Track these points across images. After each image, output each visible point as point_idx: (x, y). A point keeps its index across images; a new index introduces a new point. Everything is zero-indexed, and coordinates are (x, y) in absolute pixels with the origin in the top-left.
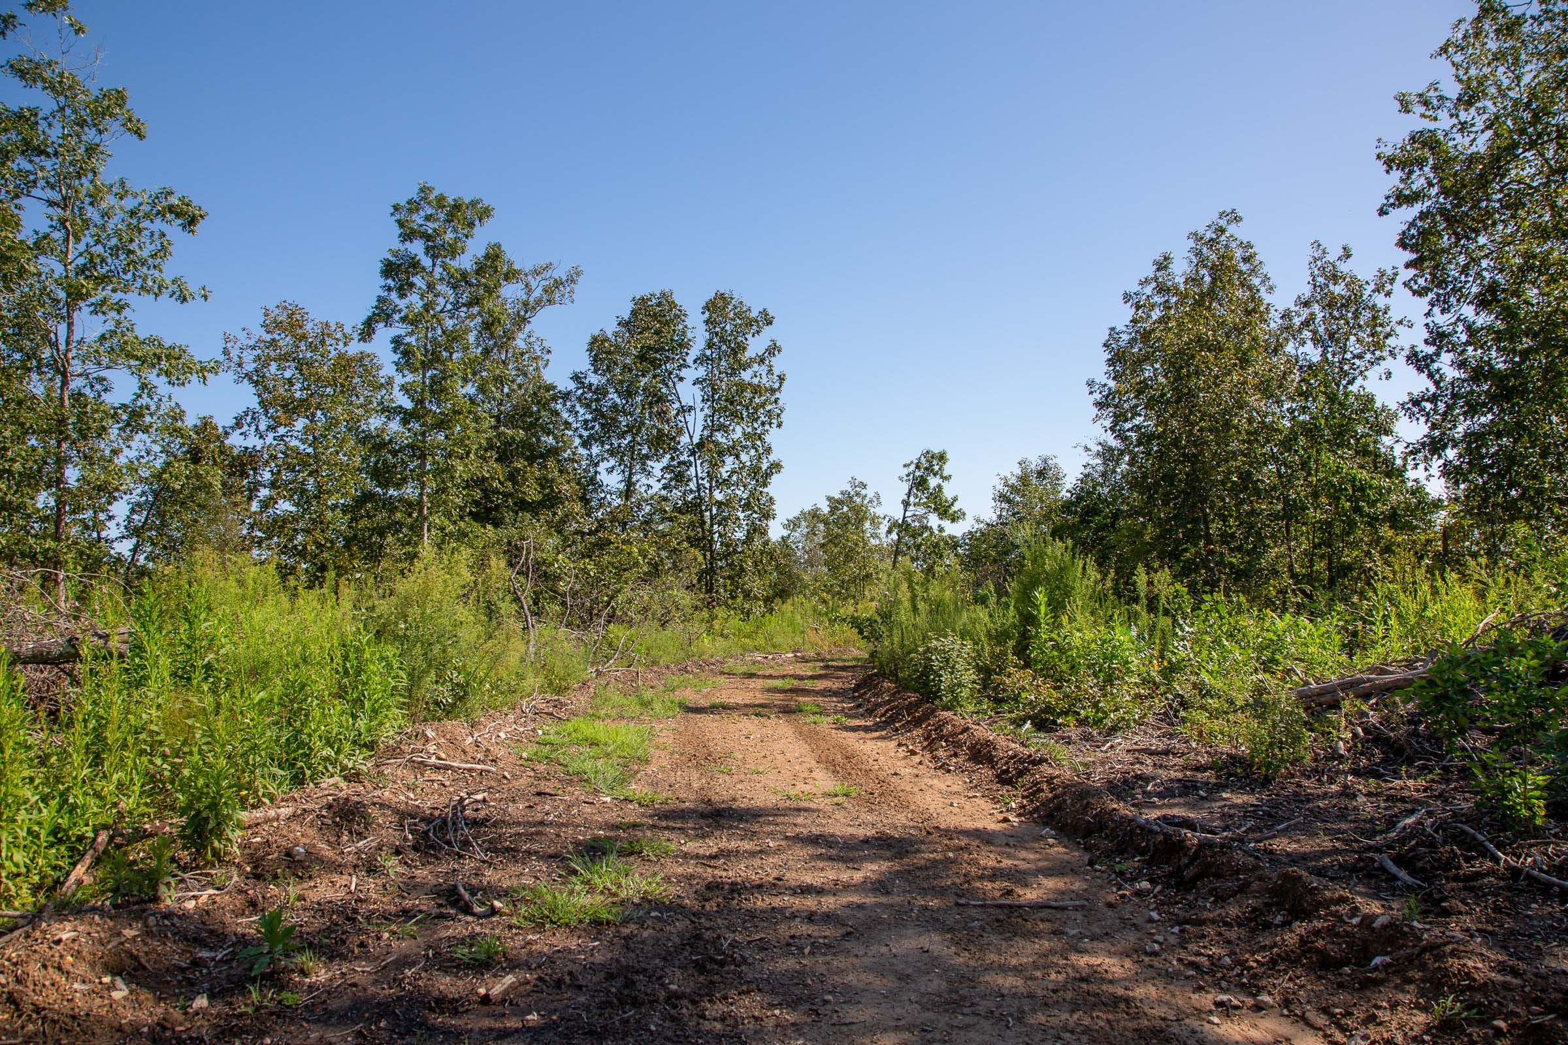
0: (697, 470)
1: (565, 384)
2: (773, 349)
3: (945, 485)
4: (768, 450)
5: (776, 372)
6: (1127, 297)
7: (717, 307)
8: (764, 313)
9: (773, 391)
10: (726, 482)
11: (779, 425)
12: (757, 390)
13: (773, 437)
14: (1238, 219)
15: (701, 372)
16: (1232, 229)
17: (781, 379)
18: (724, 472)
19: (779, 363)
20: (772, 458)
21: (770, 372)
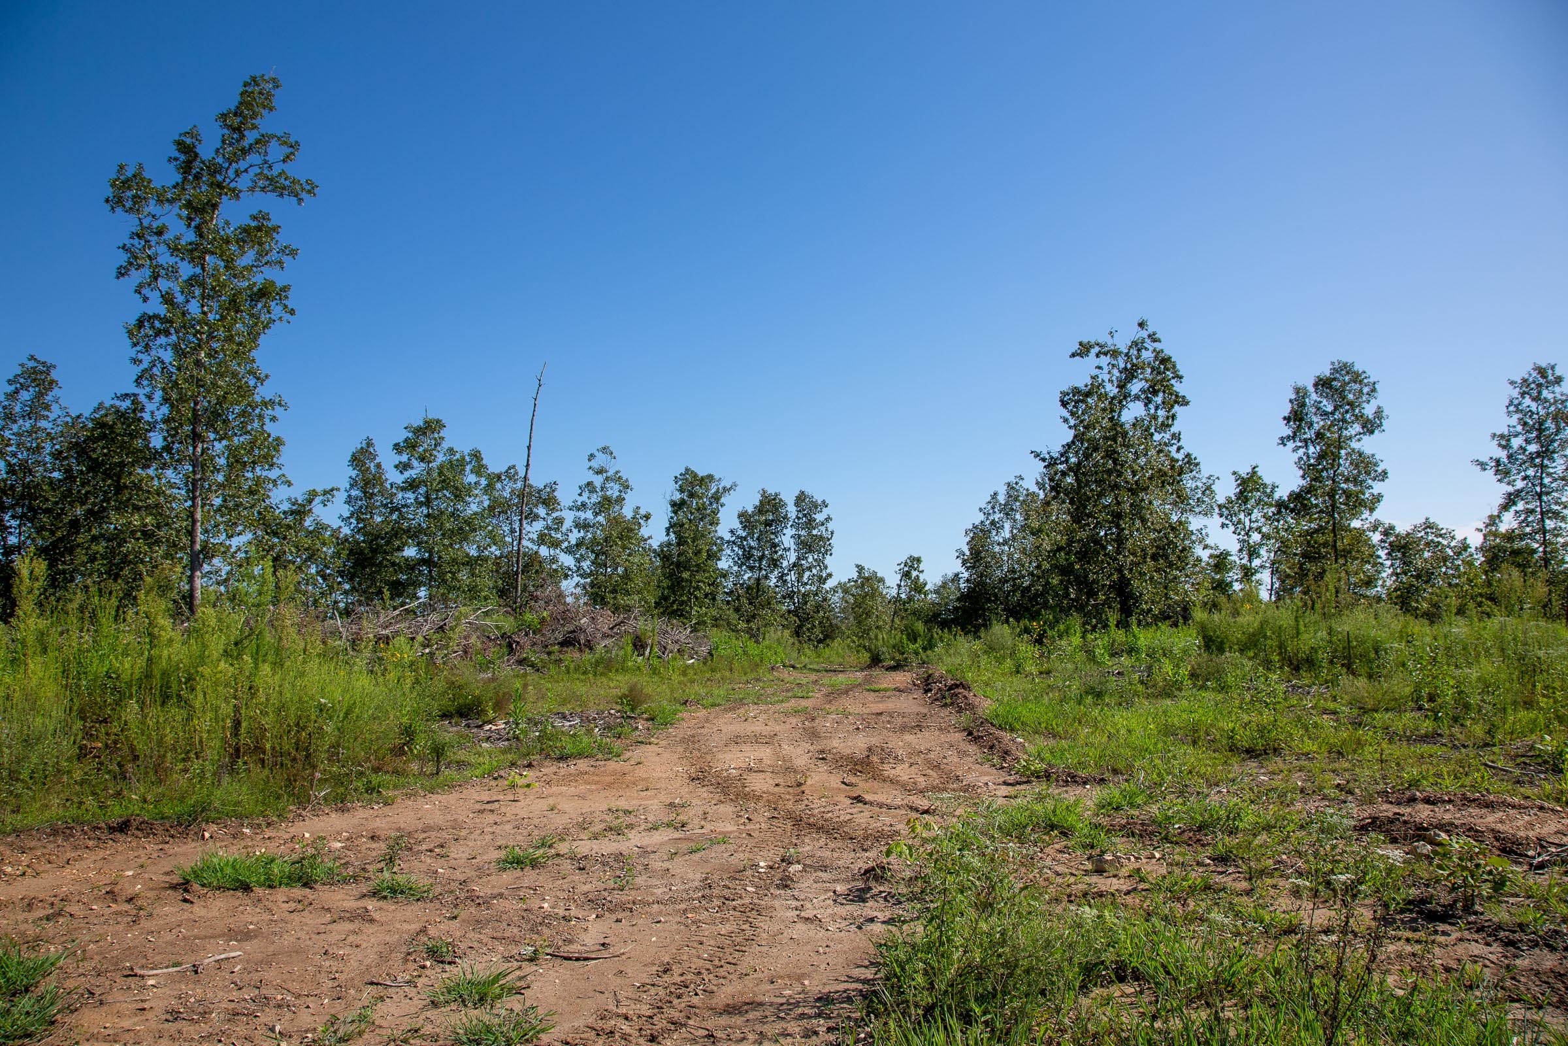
0: (792, 577)
1: (727, 537)
2: (828, 519)
3: (921, 575)
4: (826, 567)
5: (830, 530)
6: (981, 510)
7: (801, 499)
8: (824, 502)
9: (829, 540)
10: (806, 584)
11: (831, 555)
12: (821, 538)
13: (828, 560)
14: (1023, 479)
15: (794, 532)
16: (1021, 482)
17: (832, 533)
18: (805, 579)
19: (831, 526)
20: (828, 571)
21: (827, 530)
